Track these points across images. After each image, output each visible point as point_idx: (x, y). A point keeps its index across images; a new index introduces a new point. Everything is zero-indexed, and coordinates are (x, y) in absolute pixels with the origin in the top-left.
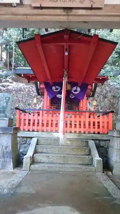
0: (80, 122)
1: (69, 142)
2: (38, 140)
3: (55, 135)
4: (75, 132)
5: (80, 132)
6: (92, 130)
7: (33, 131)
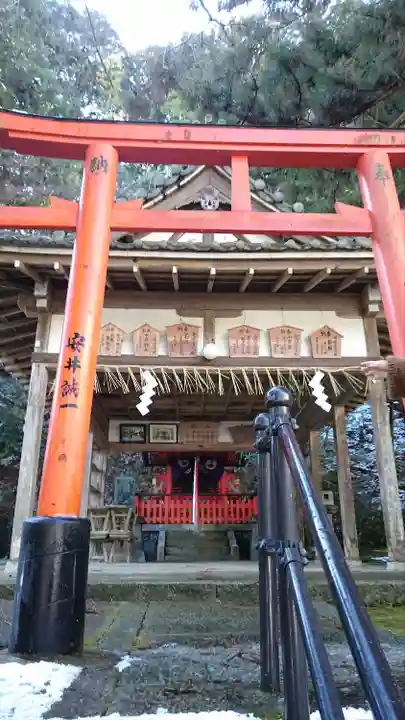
0: (217, 510)
1: (203, 535)
2: (166, 533)
3: (187, 527)
4: (212, 522)
5: (217, 523)
6: (233, 520)
7: (158, 523)
